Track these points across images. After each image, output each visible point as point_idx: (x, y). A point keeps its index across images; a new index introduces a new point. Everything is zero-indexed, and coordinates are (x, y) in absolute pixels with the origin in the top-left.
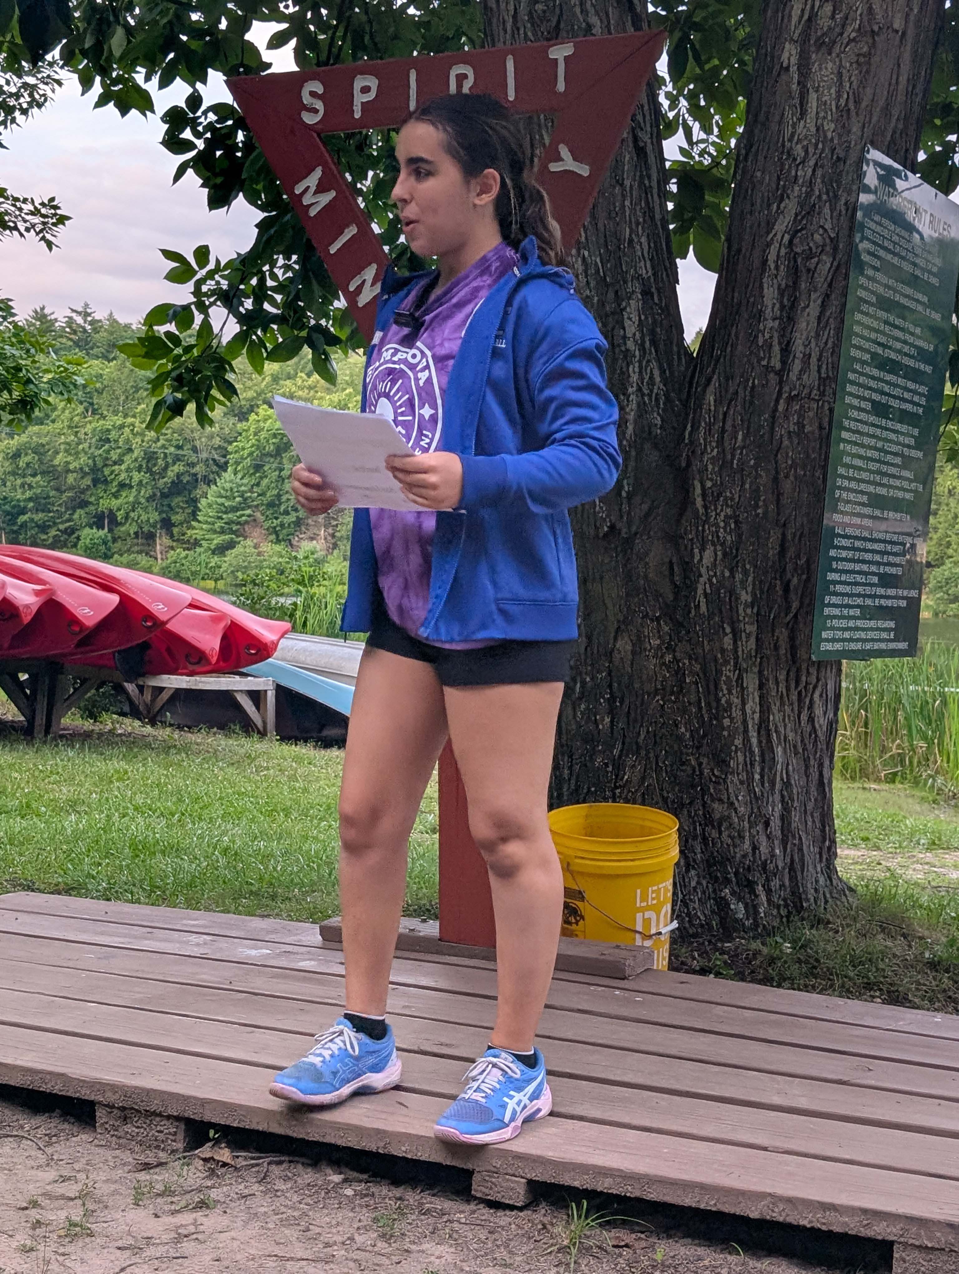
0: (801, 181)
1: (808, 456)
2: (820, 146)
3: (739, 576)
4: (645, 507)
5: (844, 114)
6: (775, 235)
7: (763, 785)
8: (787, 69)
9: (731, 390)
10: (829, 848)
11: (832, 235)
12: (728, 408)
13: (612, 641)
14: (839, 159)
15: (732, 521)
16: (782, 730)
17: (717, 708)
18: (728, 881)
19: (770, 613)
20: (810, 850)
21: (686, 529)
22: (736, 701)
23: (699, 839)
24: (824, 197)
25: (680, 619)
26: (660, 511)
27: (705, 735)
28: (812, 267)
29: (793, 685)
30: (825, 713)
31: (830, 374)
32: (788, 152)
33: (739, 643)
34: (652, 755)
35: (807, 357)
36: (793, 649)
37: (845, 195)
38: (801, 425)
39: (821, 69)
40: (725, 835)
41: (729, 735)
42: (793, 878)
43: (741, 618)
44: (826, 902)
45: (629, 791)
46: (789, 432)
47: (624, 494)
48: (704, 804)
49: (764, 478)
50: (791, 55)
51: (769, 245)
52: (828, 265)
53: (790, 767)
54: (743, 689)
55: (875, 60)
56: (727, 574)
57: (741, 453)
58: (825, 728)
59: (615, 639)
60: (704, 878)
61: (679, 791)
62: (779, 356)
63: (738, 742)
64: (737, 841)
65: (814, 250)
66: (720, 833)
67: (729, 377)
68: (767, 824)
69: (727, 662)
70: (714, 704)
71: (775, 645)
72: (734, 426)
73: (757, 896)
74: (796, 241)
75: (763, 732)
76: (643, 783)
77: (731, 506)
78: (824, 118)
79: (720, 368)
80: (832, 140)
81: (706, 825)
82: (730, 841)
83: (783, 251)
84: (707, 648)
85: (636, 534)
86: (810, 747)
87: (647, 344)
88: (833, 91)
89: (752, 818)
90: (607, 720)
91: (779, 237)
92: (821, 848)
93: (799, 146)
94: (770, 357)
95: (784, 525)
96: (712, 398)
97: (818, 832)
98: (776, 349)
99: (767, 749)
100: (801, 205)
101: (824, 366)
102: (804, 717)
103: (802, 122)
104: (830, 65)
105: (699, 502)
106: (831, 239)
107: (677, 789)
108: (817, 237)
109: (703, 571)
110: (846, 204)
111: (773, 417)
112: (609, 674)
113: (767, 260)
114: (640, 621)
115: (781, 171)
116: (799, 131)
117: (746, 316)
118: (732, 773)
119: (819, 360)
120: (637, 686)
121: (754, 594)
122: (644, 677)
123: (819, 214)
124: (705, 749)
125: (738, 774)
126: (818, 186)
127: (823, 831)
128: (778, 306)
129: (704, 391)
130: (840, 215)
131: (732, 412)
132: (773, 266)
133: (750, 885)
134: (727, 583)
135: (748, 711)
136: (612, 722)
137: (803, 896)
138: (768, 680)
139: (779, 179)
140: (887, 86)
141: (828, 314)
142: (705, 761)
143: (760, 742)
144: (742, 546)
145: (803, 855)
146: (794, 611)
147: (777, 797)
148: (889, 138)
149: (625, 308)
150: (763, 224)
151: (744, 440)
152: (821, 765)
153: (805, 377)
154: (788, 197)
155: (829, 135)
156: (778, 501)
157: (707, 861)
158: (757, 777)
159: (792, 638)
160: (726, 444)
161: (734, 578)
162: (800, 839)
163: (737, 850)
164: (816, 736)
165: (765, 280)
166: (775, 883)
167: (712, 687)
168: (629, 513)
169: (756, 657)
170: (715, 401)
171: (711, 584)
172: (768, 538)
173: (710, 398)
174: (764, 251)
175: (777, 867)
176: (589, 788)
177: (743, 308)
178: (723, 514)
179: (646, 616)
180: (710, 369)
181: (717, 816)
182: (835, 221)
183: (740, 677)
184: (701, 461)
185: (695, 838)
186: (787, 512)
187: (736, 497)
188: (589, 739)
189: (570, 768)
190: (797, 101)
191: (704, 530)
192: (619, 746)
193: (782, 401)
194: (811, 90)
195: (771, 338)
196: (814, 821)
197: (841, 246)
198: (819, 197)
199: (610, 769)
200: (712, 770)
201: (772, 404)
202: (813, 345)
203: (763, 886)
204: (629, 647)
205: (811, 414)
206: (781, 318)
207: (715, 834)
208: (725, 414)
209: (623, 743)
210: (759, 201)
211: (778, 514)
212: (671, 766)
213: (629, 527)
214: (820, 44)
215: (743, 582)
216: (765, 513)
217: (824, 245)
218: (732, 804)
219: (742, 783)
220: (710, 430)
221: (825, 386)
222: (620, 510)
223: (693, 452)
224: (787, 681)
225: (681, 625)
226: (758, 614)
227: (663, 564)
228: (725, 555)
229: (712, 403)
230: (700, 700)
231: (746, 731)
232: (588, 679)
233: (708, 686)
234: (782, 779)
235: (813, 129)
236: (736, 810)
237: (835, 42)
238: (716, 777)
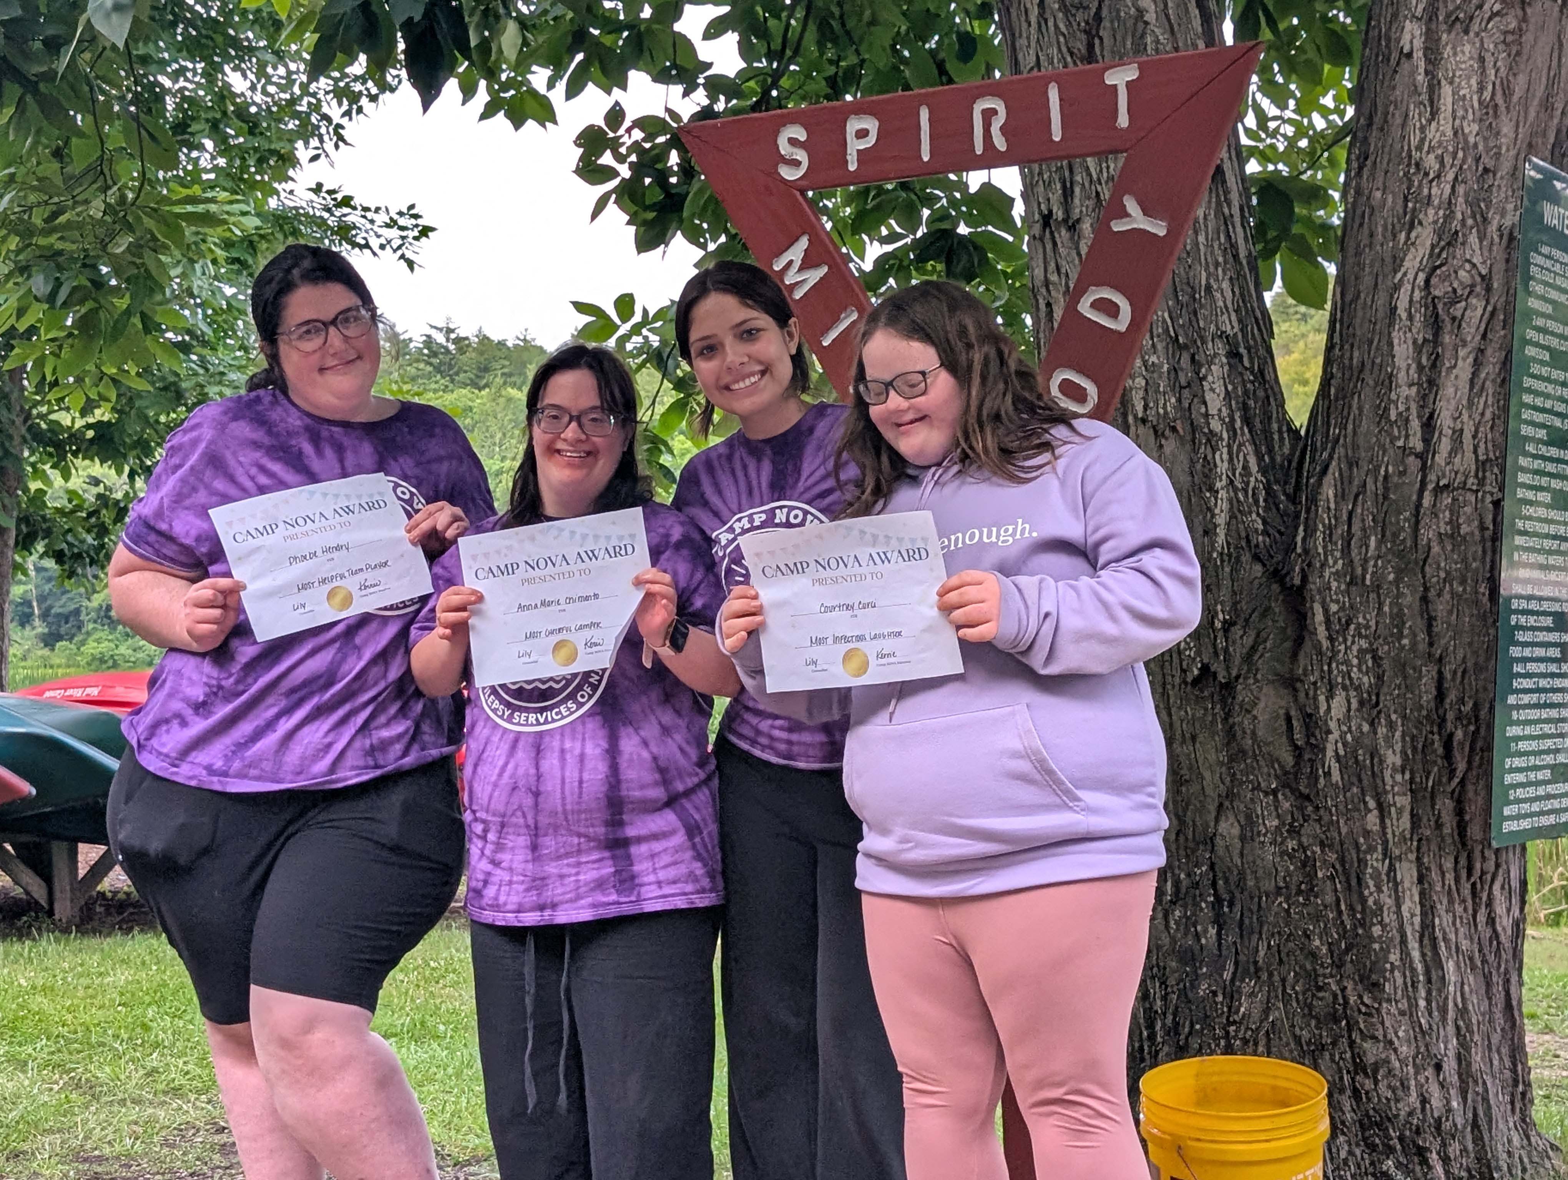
0: (1436, 202)
1: (1467, 567)
2: (1460, 154)
3: (1382, 731)
4: (1249, 641)
5: (1490, 109)
6: (1405, 274)
7: (1430, 1015)
8: (1409, 55)
9: (1356, 482)
10: (1524, 1094)
11: (1484, 272)
12: (1354, 504)
13: (1212, 824)
14: (1486, 170)
15: (1368, 656)
16: (1452, 937)
17: (1363, 912)
18: (1390, 1150)
19: (1427, 779)
20: (1499, 1099)
21: (1305, 669)
22: (1388, 901)
23: (1348, 1092)
24: (1470, 222)
25: (1307, 791)
26: (1268, 645)
27: (1348, 949)
28: (1458, 314)
29: (1464, 874)
30: (1509, 910)
31: (1491, 455)
32: (1417, 165)
33: (1388, 822)
34: (1276, 978)
35: (1458, 434)
36: (1462, 827)
37: (1497, 217)
38: (1454, 524)
39: (1455, 54)
40: (1382, 1086)
41: (1381, 949)
42: (1478, 1139)
43: (1388, 788)
44: (1524, 1170)
45: (1247, 1029)
46: (1440, 534)
47: (1218, 625)
48: (1352, 1043)
49: (1410, 599)
50: (1413, 37)
51: (1397, 287)
52: (1480, 311)
53: (1466, 988)
54: (1396, 885)
55: (1528, 38)
56: (1366, 728)
57: (1375, 565)
58: (1509, 932)
59: (1217, 820)
60: (1358, 1145)
61: (1317, 1027)
62: (1419, 435)
63: (1394, 957)
64: (1400, 1093)
65: (1459, 292)
66: (1376, 1082)
67: (1353, 463)
68: (1438, 1067)
69: (1371, 849)
70: (1359, 908)
71: (1437, 822)
72: (1364, 529)
73: (1430, 1168)
74: (1434, 281)
75: (1426, 941)
76: (1267, 1018)
77: (1366, 637)
78: (1464, 118)
79: (1340, 451)
80: (1476, 145)
81: (1356, 1073)
82: (1389, 1094)
83: (1417, 295)
84: (1344, 830)
85: (1238, 677)
86: (1491, 958)
87: (1238, 424)
88: (1473, 82)
89: (1418, 1061)
90: (1212, 931)
91: (1410, 276)
92: (1512, 1095)
93: (1432, 156)
94: (1407, 436)
95: (1441, 659)
96: (1331, 493)
97: (1508, 1074)
98: (1415, 424)
99: (1434, 963)
100: (1439, 233)
101: (1482, 445)
102: (1481, 918)
103: (1434, 124)
104: (1467, 48)
105: (1322, 632)
106: (1483, 277)
107: (1313, 1023)
108: (1462, 273)
109: (1333, 725)
110: (1499, 229)
111: (1417, 514)
112: (1212, 867)
113: (1396, 308)
114: (1249, 795)
115: (1409, 189)
116: (1430, 136)
117: (1371, 383)
118: (1389, 1001)
119: (1474, 437)
120: (1251, 883)
121: (1404, 752)
122: (1260, 873)
123: (1463, 244)
124: (1349, 968)
125: (1396, 1002)
126: (1460, 206)
127: (1514, 1071)
128: (1414, 366)
129: (1320, 483)
130: (1492, 244)
131: (1359, 511)
132: (1404, 315)
133: (1422, 1153)
134: (1367, 741)
135: (1406, 914)
136: (1219, 934)
137: (1493, 1164)
138: (1428, 869)
139: (1406, 200)
140: (1545, 72)
141: (1483, 375)
142: (1350, 986)
143: (1423, 955)
144: (1385, 690)
145: (1489, 1107)
146: (1459, 774)
147: (1451, 1029)
148: (1552, 140)
149: (1204, 378)
150: (1388, 260)
151: (1378, 548)
152: (1507, 981)
153: (1457, 460)
154: (1420, 223)
155: (1472, 140)
156: (1430, 626)
157: (1360, 1122)
158: (1422, 1003)
159: (1459, 812)
160: (1354, 552)
161: (1376, 733)
162: (1484, 1083)
163: (1400, 1106)
164: (1499, 943)
165: (1394, 334)
166: (1454, 1149)
167: (1354, 882)
168: (1226, 650)
169: (1411, 839)
170: (1336, 496)
171: (1345, 744)
172: (1420, 678)
173: (1329, 491)
174: (1392, 297)
175: (1455, 1125)
176: (1192, 1026)
177: (1366, 374)
178: (1355, 648)
179: (1257, 788)
180: (1325, 455)
181: (1370, 1059)
182: (1486, 254)
183: (1392, 869)
184: (1321, 576)
185: (1342, 1091)
186: (1443, 642)
187: (1373, 623)
188: (1189, 957)
189: (1164, 998)
190: (1425, 97)
191: (1330, 671)
192: (1230, 967)
193: (1427, 494)
194: (1443, 82)
195: (1408, 409)
196: (1501, 1059)
197: (1495, 285)
198: (1463, 220)
199: (1220, 998)
200: (1360, 997)
201: (1414, 497)
202: (1465, 417)
203: (1438, 1153)
204: (1236, 831)
205: (1468, 509)
206: (1420, 385)
207: (1369, 1084)
208: (1350, 514)
209: (1236, 963)
210: (1380, 229)
211: (1431, 644)
212: (1304, 994)
213: (1228, 668)
214: (1452, 22)
215: (1388, 740)
216: (1414, 644)
217: (1473, 286)
218: (1391, 1043)
219: (1402, 1013)
220: (1331, 535)
221: (1484, 471)
222: (1214, 645)
223: (1309, 565)
224: (1456, 870)
225: (1307, 798)
226: (1412, 781)
227: (1278, 716)
228: (1361, 703)
229: (1332, 500)
230: (1338, 901)
231: (1404, 941)
232: (1182, 876)
233: (1348, 881)
234: (1456, 1005)
235: (1450, 133)
236: (1395, 1050)
237: (1471, 18)
238: (1367, 1006)
